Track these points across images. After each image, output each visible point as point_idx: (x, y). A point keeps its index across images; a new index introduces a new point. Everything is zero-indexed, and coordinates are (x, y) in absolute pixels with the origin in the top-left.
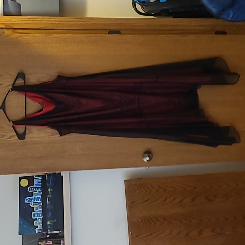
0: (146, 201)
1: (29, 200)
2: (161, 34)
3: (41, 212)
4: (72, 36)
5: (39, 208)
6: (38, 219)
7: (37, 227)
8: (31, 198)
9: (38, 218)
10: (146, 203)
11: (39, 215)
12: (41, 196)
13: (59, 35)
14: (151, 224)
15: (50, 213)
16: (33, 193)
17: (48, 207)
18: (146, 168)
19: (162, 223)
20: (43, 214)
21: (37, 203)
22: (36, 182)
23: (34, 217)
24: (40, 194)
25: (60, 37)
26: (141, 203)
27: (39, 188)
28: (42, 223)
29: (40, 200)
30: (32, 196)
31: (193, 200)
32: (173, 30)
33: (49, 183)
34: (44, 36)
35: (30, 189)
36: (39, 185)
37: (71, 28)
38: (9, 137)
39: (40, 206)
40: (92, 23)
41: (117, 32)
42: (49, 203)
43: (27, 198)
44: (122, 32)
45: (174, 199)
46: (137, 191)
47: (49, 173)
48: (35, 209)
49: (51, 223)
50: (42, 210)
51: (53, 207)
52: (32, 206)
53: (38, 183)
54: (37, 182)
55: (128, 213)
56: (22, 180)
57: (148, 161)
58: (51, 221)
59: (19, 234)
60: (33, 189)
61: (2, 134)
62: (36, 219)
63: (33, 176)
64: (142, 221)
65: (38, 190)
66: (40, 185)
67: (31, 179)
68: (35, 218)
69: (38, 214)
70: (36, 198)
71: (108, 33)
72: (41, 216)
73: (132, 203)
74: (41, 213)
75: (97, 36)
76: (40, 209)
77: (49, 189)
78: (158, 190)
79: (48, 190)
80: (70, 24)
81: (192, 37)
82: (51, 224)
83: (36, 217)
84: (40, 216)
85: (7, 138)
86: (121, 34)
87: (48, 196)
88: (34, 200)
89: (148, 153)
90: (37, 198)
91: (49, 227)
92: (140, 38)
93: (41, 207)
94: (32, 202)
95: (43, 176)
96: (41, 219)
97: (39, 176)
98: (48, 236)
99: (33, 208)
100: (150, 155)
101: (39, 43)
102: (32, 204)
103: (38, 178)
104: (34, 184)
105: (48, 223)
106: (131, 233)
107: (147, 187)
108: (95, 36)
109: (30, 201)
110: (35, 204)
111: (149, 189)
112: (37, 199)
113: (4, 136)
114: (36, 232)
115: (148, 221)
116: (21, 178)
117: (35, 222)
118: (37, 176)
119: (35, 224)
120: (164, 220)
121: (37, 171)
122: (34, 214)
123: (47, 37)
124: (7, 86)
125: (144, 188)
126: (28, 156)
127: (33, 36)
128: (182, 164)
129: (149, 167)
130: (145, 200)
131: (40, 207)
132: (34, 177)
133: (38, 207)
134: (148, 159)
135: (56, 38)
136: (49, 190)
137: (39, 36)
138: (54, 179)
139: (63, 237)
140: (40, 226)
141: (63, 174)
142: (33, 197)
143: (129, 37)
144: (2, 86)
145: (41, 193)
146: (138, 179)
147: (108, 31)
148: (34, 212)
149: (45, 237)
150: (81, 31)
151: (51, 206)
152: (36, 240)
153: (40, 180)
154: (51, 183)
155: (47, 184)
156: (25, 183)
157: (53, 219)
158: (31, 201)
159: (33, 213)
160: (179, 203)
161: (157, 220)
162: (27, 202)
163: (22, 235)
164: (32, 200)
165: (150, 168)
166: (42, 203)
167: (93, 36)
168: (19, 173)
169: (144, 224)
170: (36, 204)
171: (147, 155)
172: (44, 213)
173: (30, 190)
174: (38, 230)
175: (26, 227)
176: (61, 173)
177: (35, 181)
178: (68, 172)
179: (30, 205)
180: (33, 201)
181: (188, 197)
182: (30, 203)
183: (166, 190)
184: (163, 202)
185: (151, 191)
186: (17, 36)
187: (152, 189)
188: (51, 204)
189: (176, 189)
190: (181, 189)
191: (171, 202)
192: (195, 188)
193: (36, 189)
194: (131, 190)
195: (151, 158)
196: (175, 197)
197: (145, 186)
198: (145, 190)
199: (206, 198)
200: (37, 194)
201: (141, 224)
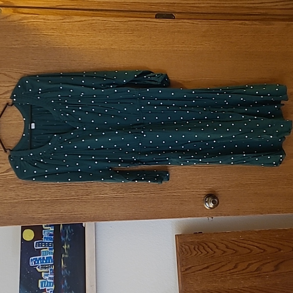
0: (207, 267)
1: (34, 260)
2: (233, 20)
3: (52, 280)
6: (48, 290)
8: (38, 257)
9: (47, 288)
10: (208, 270)
11: (49, 284)
12: (52, 256)
13: (83, 18)
15: (65, 281)
16: (42, 250)
17: (62, 273)
20: (55, 283)
21: (47, 266)
22: (45, 234)
23: (42, 286)
25: (85, 21)
26: (200, 270)
27: (51, 244)
29: (52, 262)
30: (40, 256)
31: (277, 267)
33: (65, 237)
34: (60, 20)
35: (36, 245)
36: (51, 239)
37: (100, 8)
38: (5, 170)
39: (51, 270)
41: (170, 16)
42: (65, 266)
43: (33, 258)
44: (176, 15)
45: (249, 265)
46: (195, 253)
48: (43, 274)
50: (54, 277)
52: (39, 270)
53: (49, 237)
55: (181, 284)
56: (26, 231)
57: (211, 208)
60: (42, 245)
62: (44, 290)
63: (42, 226)
65: (48, 246)
67: (38, 230)
68: (44, 288)
69: (48, 282)
70: (45, 259)
71: (154, 16)
72: (52, 286)
73: (186, 270)
74: (53, 281)
75: (139, 21)
76: (51, 275)
77: (64, 245)
78: (225, 252)
79: (63, 247)
80: (99, 2)
81: (278, 25)
83: (44, 286)
84: (50, 286)
85: (3, 171)
86: (174, 18)
87: (63, 256)
88: (42, 261)
89: (212, 196)
90: (46, 257)
92: (203, 25)
94: (40, 264)
95: (56, 227)
96: (52, 290)
99: (41, 272)
100: (216, 200)
102: (39, 268)
103: (49, 229)
104: (43, 238)
107: (209, 247)
108: (137, 21)
109: (36, 262)
110: (43, 267)
111: (212, 249)
112: (46, 261)
116: (23, 229)
118: (47, 226)
122: (42, 283)
123: (64, 21)
125: (204, 248)
126: (34, 199)
129: (212, 218)
130: (206, 265)
131: (51, 271)
132: (44, 226)
133: (48, 272)
134: (211, 205)
135: (79, 23)
136: (65, 247)
137: (52, 18)
138: (72, 231)
141: (86, 224)
142: (41, 257)
143: (186, 24)
145: (53, 251)
146: (195, 233)
147: (156, 13)
148: (42, 278)
150: (115, 13)
151: (68, 271)
153: (51, 231)
154: (67, 237)
155: (63, 239)
156: (29, 235)
158: (38, 263)
159: (40, 281)
160: (256, 270)
162: (32, 264)
164: (40, 262)
165: (215, 218)
166: (53, 266)
167: (134, 21)
170: (46, 268)
171: (210, 199)
172: (57, 281)
173: (36, 247)
176: (82, 224)
177: (44, 232)
178: (93, 223)
179: (36, 268)
181: (269, 262)
182: (37, 266)
183: (236, 251)
184: (233, 269)
185: (215, 252)
186: (20, 18)
187: (216, 250)
188: (67, 268)
189: (251, 251)
190: (259, 251)
191: (243, 270)
192: (280, 250)
193: (45, 245)
194: (186, 250)
195: (216, 204)
196: (250, 262)
197: (206, 244)
198: (206, 251)
200: (46, 253)
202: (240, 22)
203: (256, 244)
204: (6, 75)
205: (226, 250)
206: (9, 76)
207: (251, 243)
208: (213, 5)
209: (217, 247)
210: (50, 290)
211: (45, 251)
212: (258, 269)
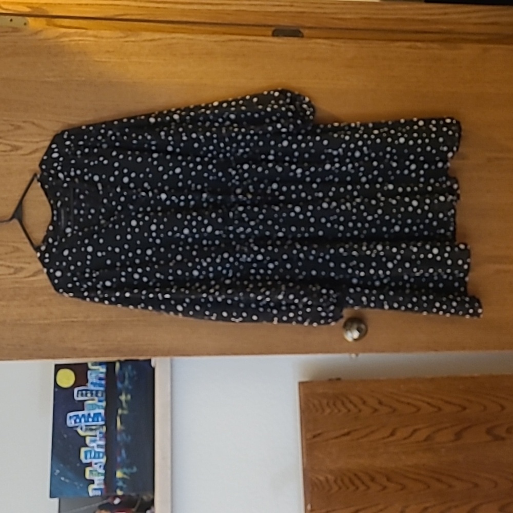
0: (348, 434)
1: (75, 418)
2: (398, 40)
3: (102, 448)
4: (188, 39)
5: (98, 438)
6: (96, 464)
7: (92, 482)
8: (80, 413)
9: (94, 461)
10: (348, 438)
11: (97, 455)
12: (102, 411)
13: (157, 36)
14: (357, 488)
15: (123, 452)
16: (86, 403)
17: (119, 438)
18: (351, 358)
19: (385, 488)
20: (107, 453)
21: (94, 427)
22: (92, 377)
23: (86, 458)
24: (102, 406)
25: (160, 39)
26: (337, 438)
27: (100, 392)
28: (105, 475)
29: (102, 421)
30: (83, 410)
31: (458, 436)
32: (425, 32)
33: (123, 382)
34: (121, 37)
35: (78, 393)
36: (100, 385)
37: (185, 19)
38: (31, 273)
39: (100, 433)
40: (234, 8)
41: (295, 33)
42: (123, 428)
43: (72, 414)
44: (305, 32)
45: (415, 431)
46: (328, 411)
47: (123, 359)
48: (88, 440)
49: (125, 473)
50: (106, 445)
51: (130, 438)
52: (81, 433)
53: (98, 382)
54: (96, 377)
55: (305, 460)
56: (62, 372)
57: (355, 340)
58: (125, 470)
59: (52, 496)
60: (86, 394)
61: (17, 265)
62: (90, 465)
63: (86, 364)
64: (335, 481)
65: (97, 396)
66: (102, 384)
67: (81, 371)
68: (88, 461)
69: (95, 452)
70: (92, 415)
71: (270, 33)
72: (102, 458)
73: (314, 437)
74: (102, 450)
75: (247, 40)
76: (100, 439)
77: (121, 394)
78: (376, 410)
79: (120, 397)
80: (183, 10)
81: (469, 50)
82: (125, 476)
83: (91, 458)
84: (99, 458)
85: (28, 275)
86: (302, 37)
87: (120, 411)
88: (86, 419)
89: (358, 321)
90: (94, 414)
91: (120, 484)
92: (348, 49)
93: (103, 437)
94: (83, 424)
95: (110, 365)
96: (103, 465)
97: (101, 364)
98: (117, 501)
99: (84, 437)
100: (363, 326)
101: (108, 52)
102: (81, 429)
103: (98, 369)
104: (87, 382)
105: (119, 474)
106: (311, 507)
107: (351, 402)
108: (242, 40)
109: (78, 420)
110: (88, 428)
111: (355, 406)
112: (93, 418)
113: (22, 269)
114: (88, 493)
115: (353, 483)
116: (58, 368)
117: (88, 470)
118: (95, 364)
119: (88, 476)
120: (389, 480)
121: (95, 353)
122: (86, 452)
123: (127, 39)
124: (31, 153)
125: (343, 404)
126: (75, 320)
127: (96, 37)
128: (436, 350)
129: (357, 355)
130: (346, 431)
131: (101, 435)
132: (90, 366)
133: (96, 436)
134: (356, 334)
135: (150, 43)
136: (123, 398)
137: (108, 35)
138: (135, 372)
140: (99, 480)
141: (156, 362)
142: (85, 412)
143: (321, 46)
144: (20, 152)
145: (104, 404)
146: (330, 380)
147: (273, 29)
148: (86, 446)
150: (208, 28)
151: (127, 436)
152: (89, 506)
153: (102, 373)
154: (127, 382)
155: (119, 385)
156: (67, 379)
157: (129, 466)
158: (80, 421)
159: (83, 450)
160: (425, 440)
161: (373, 479)
162: (70, 423)
163: (56, 501)
164: (83, 420)
165: (361, 355)
166: (105, 428)
167: (237, 40)
168: (54, 357)
169: (340, 488)
170: (91, 430)
171: (355, 325)
172: (110, 450)
173: (78, 396)
174: (95, 489)
175: (67, 481)
176: (150, 361)
177: (91, 374)
178: (168, 359)
179: (77, 431)
180: (85, 421)
181: (446, 428)
182: (77, 427)
183: (394, 410)
184: (388, 437)
185: (360, 411)
186: (57, 34)
187: (362, 407)
188: (127, 431)
189: (419, 409)
190: (431, 409)
191: (405, 439)
192: (464, 408)
193: (92, 394)
194: (314, 406)
195: (363, 333)
196: (416, 427)
197: (347, 398)
198: (346, 407)
199: (489, 432)
200: (94, 407)
201: (335, 488)
202: (408, 44)
203: (426, 399)
204: (34, 123)
205: (377, 406)
206: (38, 126)
207: (419, 397)
208: (366, 16)
209: (364, 403)
210: (99, 465)
211: (92, 405)
212: (428, 439)
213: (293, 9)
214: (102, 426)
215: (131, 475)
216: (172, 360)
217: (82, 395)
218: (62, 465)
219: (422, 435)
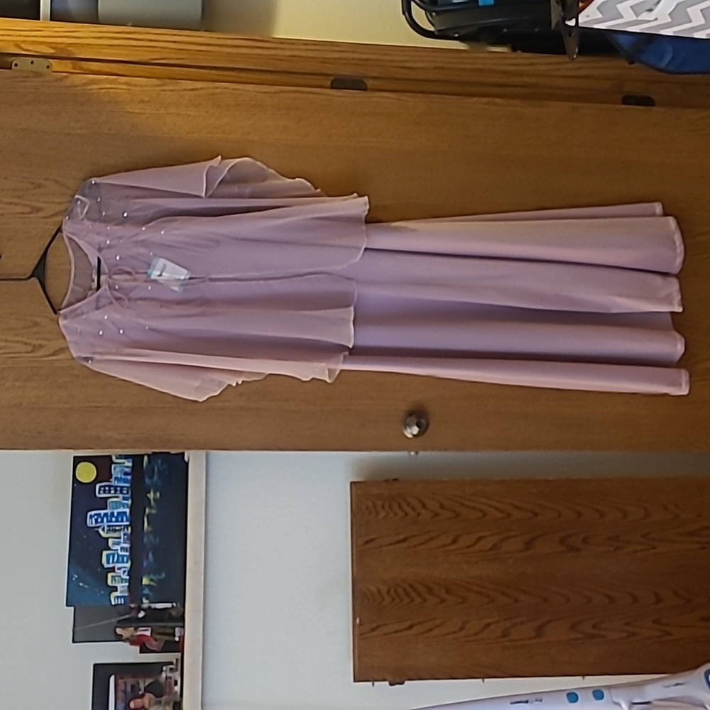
0: (405, 540)
1: (96, 517)
2: (475, 95)
3: (127, 551)
4: (234, 89)
5: (122, 540)
6: (119, 569)
7: (115, 589)
8: (102, 512)
9: (118, 565)
10: (405, 545)
11: (120, 559)
12: (127, 510)
13: (199, 85)
14: (413, 600)
15: (150, 555)
16: (109, 500)
17: (145, 540)
18: (410, 455)
19: (443, 601)
20: (131, 557)
21: (117, 528)
22: (116, 471)
23: (108, 562)
24: (127, 504)
25: (202, 89)
26: (391, 544)
27: (125, 489)
28: (130, 581)
29: (127, 521)
30: (106, 508)
31: (528, 545)
32: (508, 86)
33: (151, 477)
34: (158, 86)
35: (100, 490)
36: (126, 481)
37: (230, 66)
38: (51, 352)
39: (124, 535)
40: (289, 53)
41: (357, 84)
42: (150, 529)
43: (93, 513)
44: (370, 83)
45: (480, 538)
46: (382, 514)
47: (150, 451)
48: (110, 541)
49: (151, 580)
50: (131, 547)
51: (158, 539)
52: (103, 534)
53: (123, 476)
54: (121, 472)
55: (355, 568)
56: (81, 466)
57: (414, 436)
58: (152, 576)
59: (67, 605)
60: (110, 491)
61: (34, 342)
62: (113, 570)
63: (110, 457)
64: (388, 591)
65: (121, 493)
66: (128, 479)
67: (103, 465)
68: (111, 566)
69: (118, 555)
70: (116, 514)
71: (329, 83)
72: (127, 562)
73: (367, 542)
74: (127, 554)
75: (302, 92)
76: (124, 543)
77: (149, 492)
78: (437, 515)
79: (148, 495)
80: (229, 53)
82: (152, 583)
83: (113, 562)
84: (123, 562)
85: (47, 353)
86: (365, 89)
87: (147, 511)
88: (109, 519)
89: (418, 414)
90: (118, 513)
91: (146, 591)
92: (416, 103)
93: (127, 539)
94: (105, 524)
95: (137, 459)
96: (127, 570)
97: (126, 457)
98: (141, 614)
99: (107, 539)
100: (423, 421)
101: (142, 101)
102: (103, 530)
103: (124, 463)
104: (111, 477)
105: (145, 581)
106: (360, 621)
107: (409, 504)
108: (295, 92)
109: (99, 520)
110: (111, 529)
111: (413, 509)
112: (117, 518)
113: (40, 346)
114: (111, 602)
115: (407, 594)
116: (77, 460)
117: (110, 575)
118: (120, 457)
119: (109, 583)
120: (448, 592)
121: (121, 443)
122: (108, 556)
123: (164, 88)
124: (52, 216)
125: (400, 507)
126: (99, 405)
127: (128, 84)
128: (506, 449)
129: (417, 453)
130: (402, 537)
131: (126, 537)
132: (114, 458)
133: (120, 538)
134: (415, 430)
135: (190, 93)
136: (151, 496)
138: (165, 466)
139: (182, 618)
140: (122, 587)
141: (190, 456)
142: (108, 511)
143: (387, 99)
144: (42, 214)
145: (129, 502)
146: (387, 481)
147: (332, 78)
148: (109, 549)
149: (133, 614)
151: (155, 538)
152: (109, 621)
153: (127, 467)
154: (155, 478)
155: (147, 481)
156: (87, 473)
157: (157, 572)
158: (102, 521)
159: (105, 553)
160: (491, 549)
161: (430, 591)
162: (91, 523)
163: (72, 608)
164: (105, 520)
165: (421, 453)
166: (130, 529)
167: (290, 92)
168: (74, 448)
169: (393, 600)
170: (115, 531)
171: (414, 419)
172: (135, 554)
173: (99, 493)
174: (118, 597)
175: (86, 586)
176: (183, 454)
177: (115, 468)
178: (203, 453)
179: (98, 532)
180: (108, 521)
181: (515, 536)
182: (99, 527)
183: (458, 515)
184: (450, 545)
185: (419, 514)
186: (84, 81)
187: (423, 511)
188: (154, 533)
189: (485, 514)
190: (499, 515)
191: (468, 547)
192: (536, 515)
193: (116, 491)
194: (367, 508)
195: (423, 429)
196: (481, 534)
197: (405, 500)
198: (403, 511)
199: (562, 541)
200: (118, 505)
201: (388, 599)
202: (485, 100)
203: (495, 504)
204: (56, 182)
205: (439, 510)
206: (62, 185)
207: (485, 501)
208: (441, 65)
209: (424, 506)
210: (123, 570)
211: (116, 502)
212: (494, 547)
213: (355, 56)
214: (127, 526)
215: (160, 582)
216: (207, 455)
217: (104, 492)
218: (80, 570)
219: (487, 543)
